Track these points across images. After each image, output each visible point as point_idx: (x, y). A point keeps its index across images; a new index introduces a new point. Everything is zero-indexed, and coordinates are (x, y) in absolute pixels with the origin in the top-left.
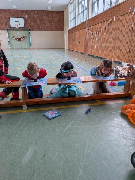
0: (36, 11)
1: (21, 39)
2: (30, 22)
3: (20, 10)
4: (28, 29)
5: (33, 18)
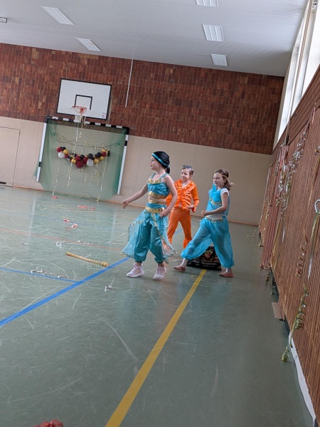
0: (171, 66)
1: (87, 159)
2: (139, 104)
3: (113, 58)
4: (121, 127)
5: (151, 89)
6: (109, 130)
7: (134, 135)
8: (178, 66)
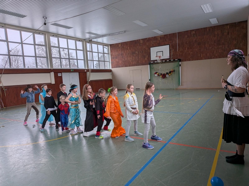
0: (193, 30)
1: (166, 75)
2: (183, 49)
3: (169, 34)
4: (177, 60)
5: (187, 42)
6: (172, 62)
7: (183, 61)
8: (197, 30)
